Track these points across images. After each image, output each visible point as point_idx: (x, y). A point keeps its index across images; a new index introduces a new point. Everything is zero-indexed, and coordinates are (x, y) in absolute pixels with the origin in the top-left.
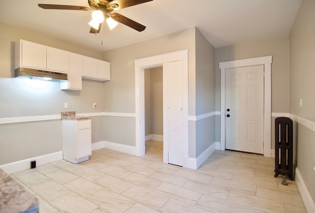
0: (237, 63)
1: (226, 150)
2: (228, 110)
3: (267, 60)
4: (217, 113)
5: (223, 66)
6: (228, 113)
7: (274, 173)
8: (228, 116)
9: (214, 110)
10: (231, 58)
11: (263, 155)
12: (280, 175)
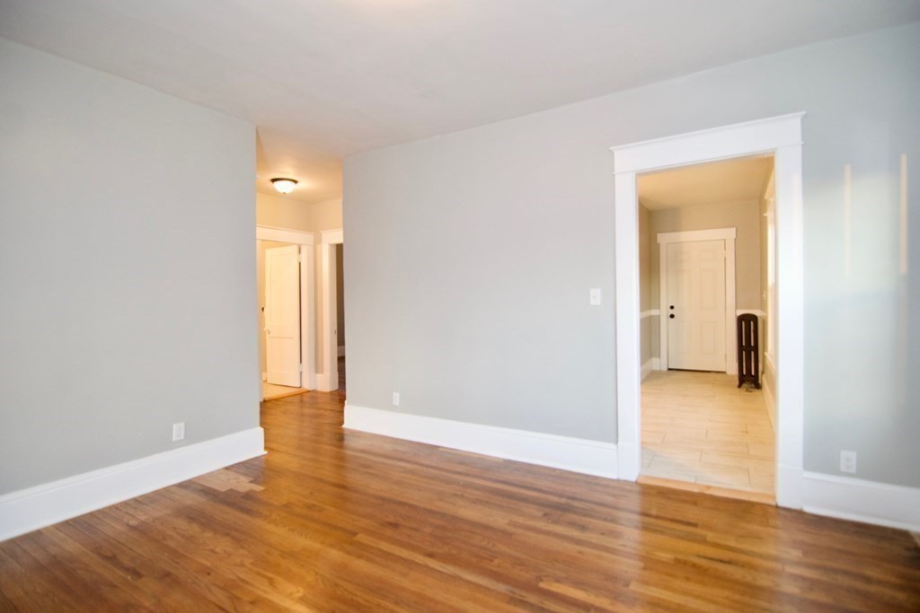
0: (686, 236)
1: (669, 369)
2: (672, 307)
3: (730, 234)
4: (654, 312)
5: (663, 239)
6: (672, 312)
7: (737, 383)
8: (672, 316)
9: (650, 308)
10: (676, 228)
11: (725, 373)
12: (744, 385)
